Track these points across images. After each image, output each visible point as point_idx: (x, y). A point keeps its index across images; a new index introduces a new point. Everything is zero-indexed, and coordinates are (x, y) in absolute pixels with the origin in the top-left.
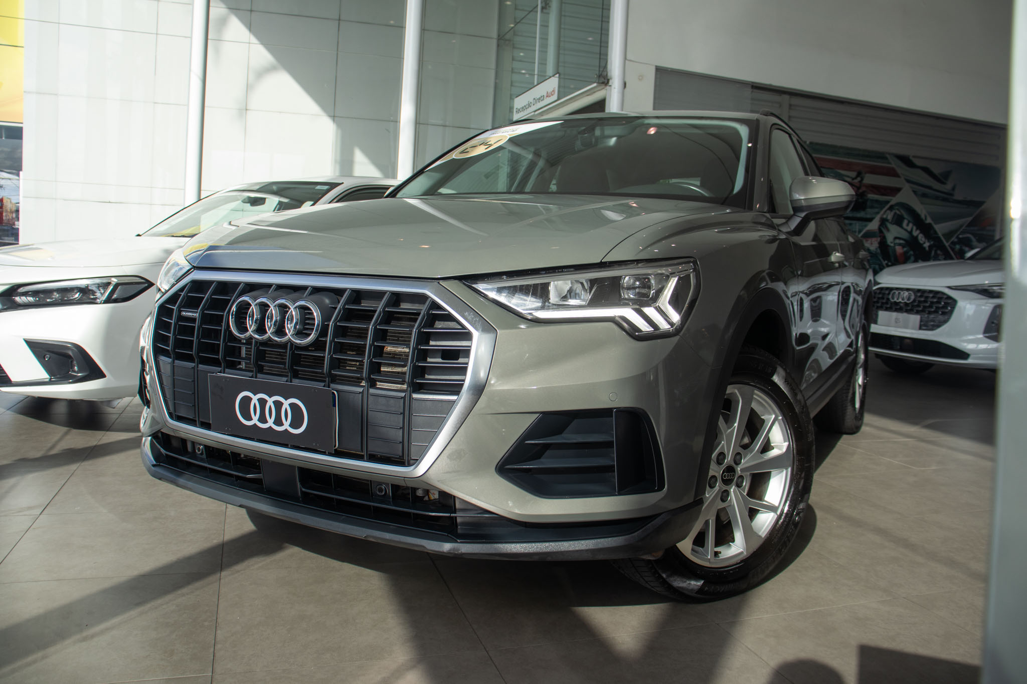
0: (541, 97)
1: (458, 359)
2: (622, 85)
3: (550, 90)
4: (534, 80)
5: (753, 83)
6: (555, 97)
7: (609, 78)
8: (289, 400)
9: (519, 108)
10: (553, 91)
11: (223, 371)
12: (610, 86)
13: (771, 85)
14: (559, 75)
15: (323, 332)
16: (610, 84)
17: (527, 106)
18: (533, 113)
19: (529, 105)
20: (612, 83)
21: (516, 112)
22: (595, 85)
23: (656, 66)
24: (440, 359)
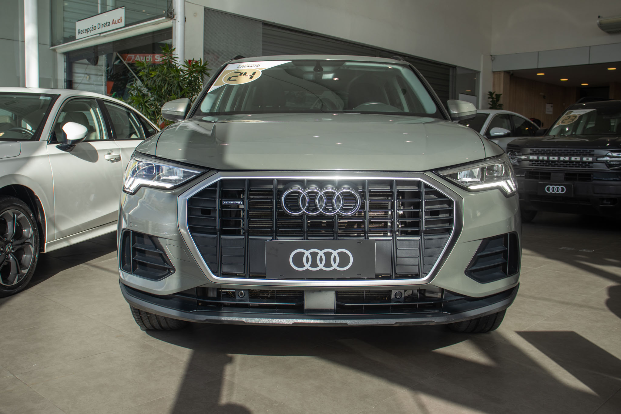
0: (107, 23)
1: (439, 215)
2: (183, 20)
3: (116, 19)
4: (98, 11)
5: (263, 21)
6: (123, 24)
7: (174, 14)
8: (336, 251)
9: (82, 29)
10: (120, 19)
11: (275, 239)
12: (175, 20)
13: (274, 23)
14: (125, 8)
15: (363, 206)
16: (175, 18)
17: (91, 29)
18: (98, 35)
19: (94, 28)
20: (177, 18)
21: (79, 32)
22: (164, 18)
23: (205, 7)
24: (430, 216)
